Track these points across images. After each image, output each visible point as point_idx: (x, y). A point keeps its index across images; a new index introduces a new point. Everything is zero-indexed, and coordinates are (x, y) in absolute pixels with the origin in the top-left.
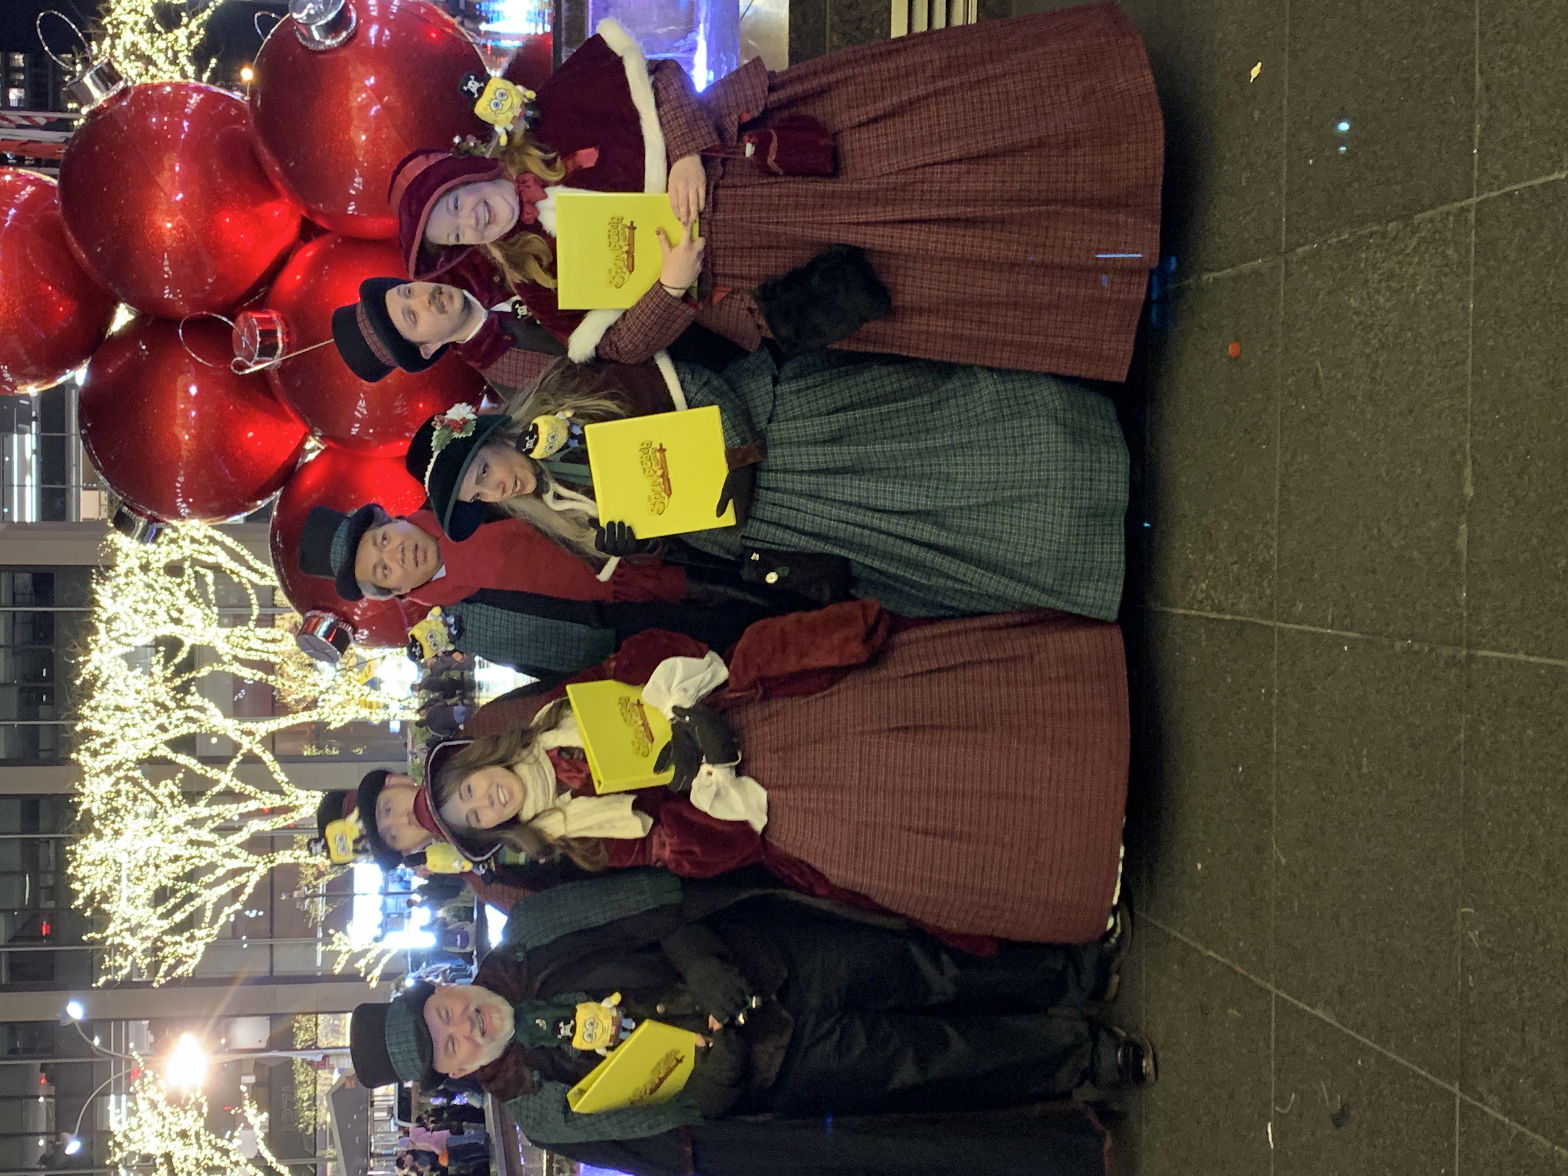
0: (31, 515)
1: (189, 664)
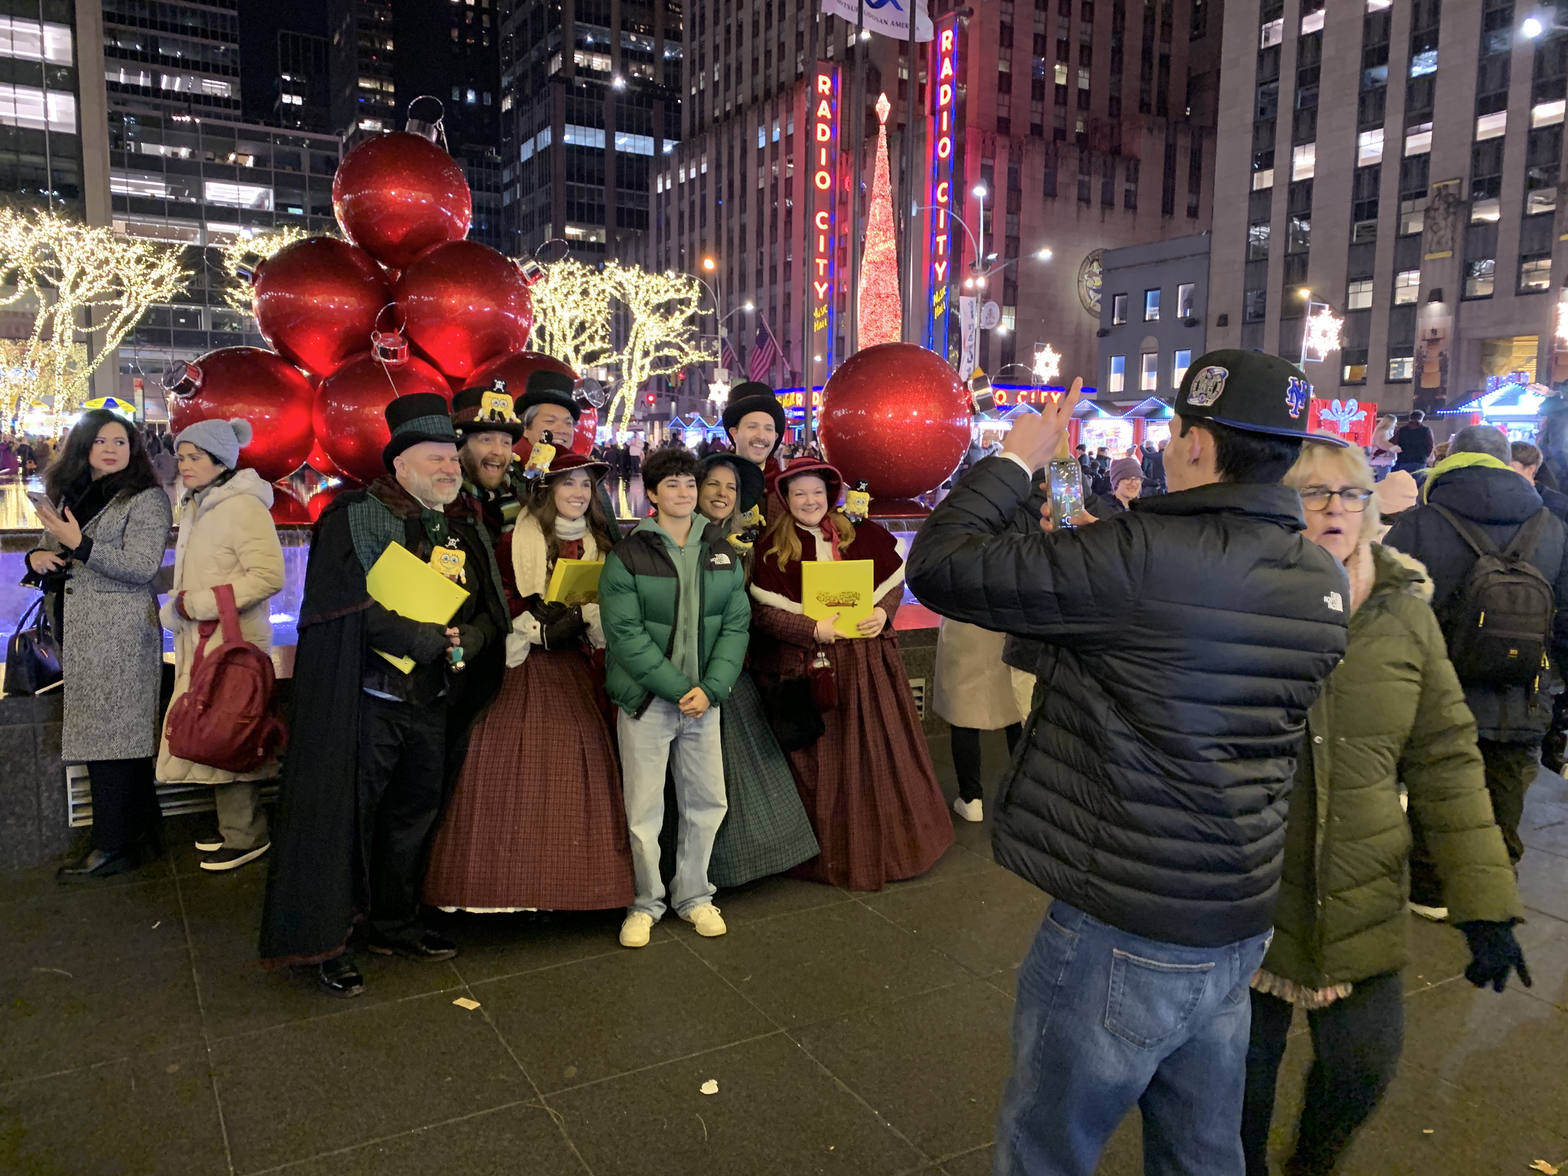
0: (115, 189)
1: (43, 284)
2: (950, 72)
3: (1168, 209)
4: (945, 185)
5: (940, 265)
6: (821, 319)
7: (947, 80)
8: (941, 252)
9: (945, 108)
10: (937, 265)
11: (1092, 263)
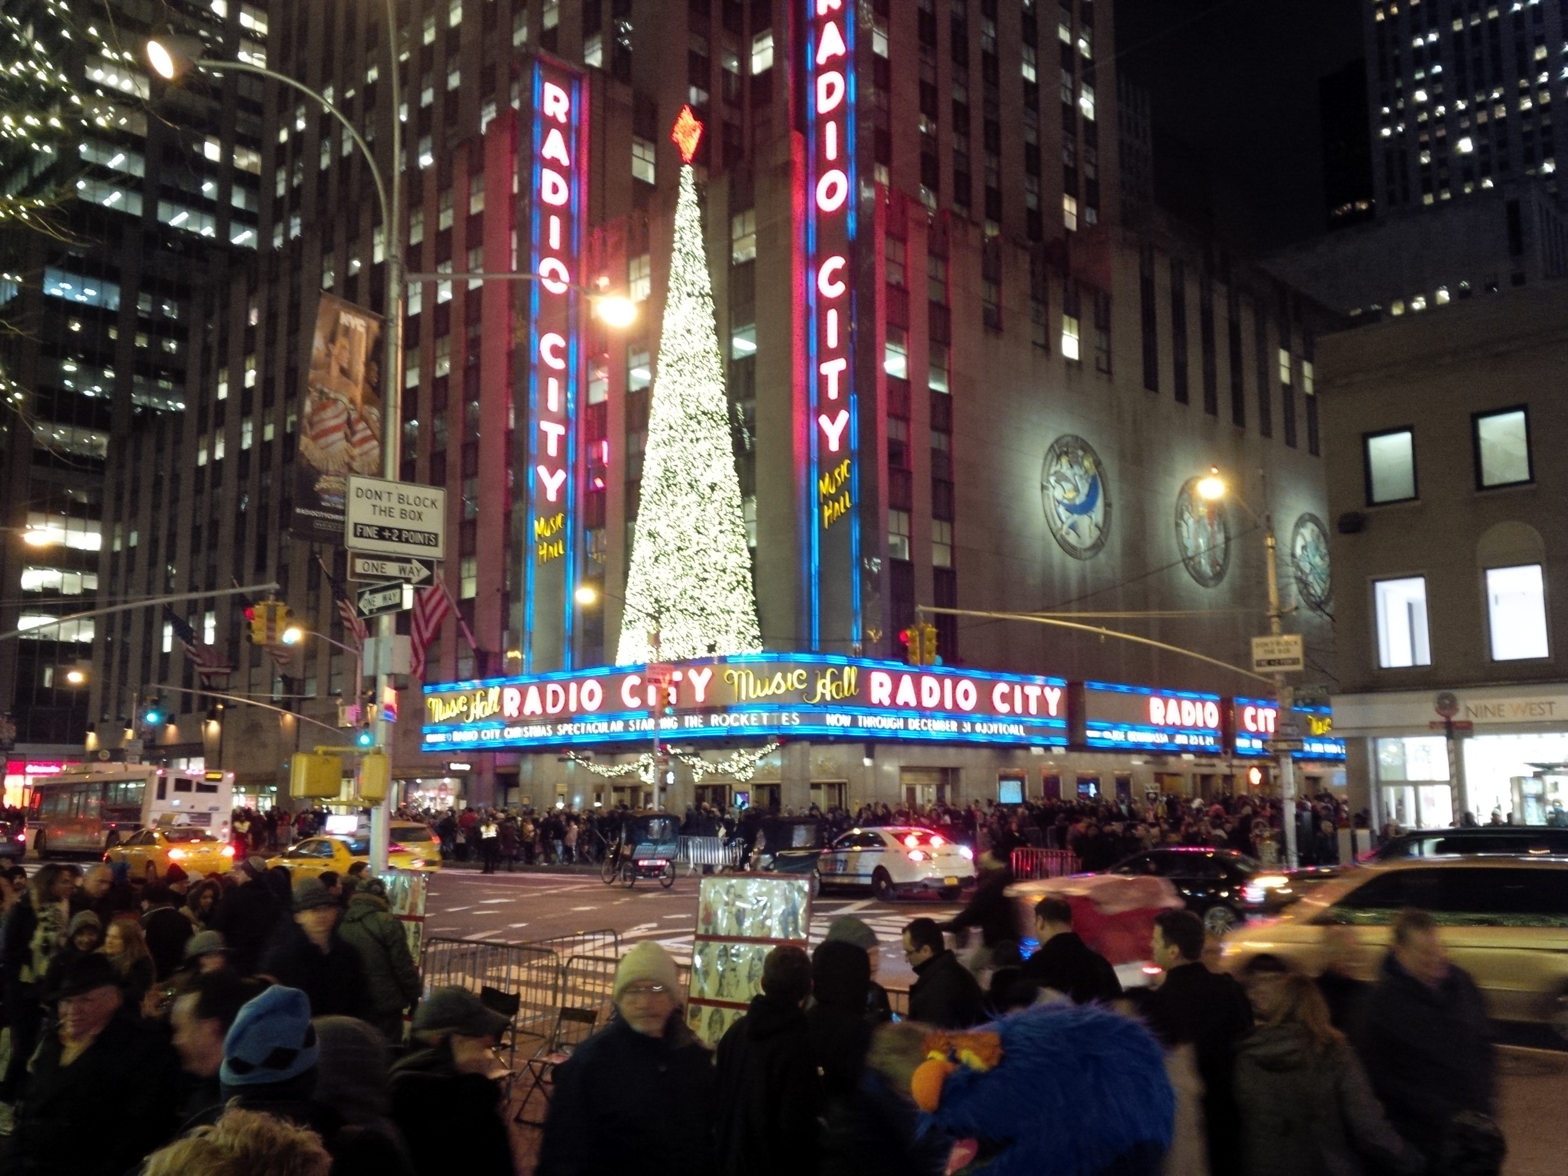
2: (839, 48)
3: (1151, 382)
4: (836, 262)
5: (833, 420)
6: (551, 541)
7: (834, 63)
8: (833, 392)
9: (831, 115)
10: (824, 420)
11: (1059, 458)
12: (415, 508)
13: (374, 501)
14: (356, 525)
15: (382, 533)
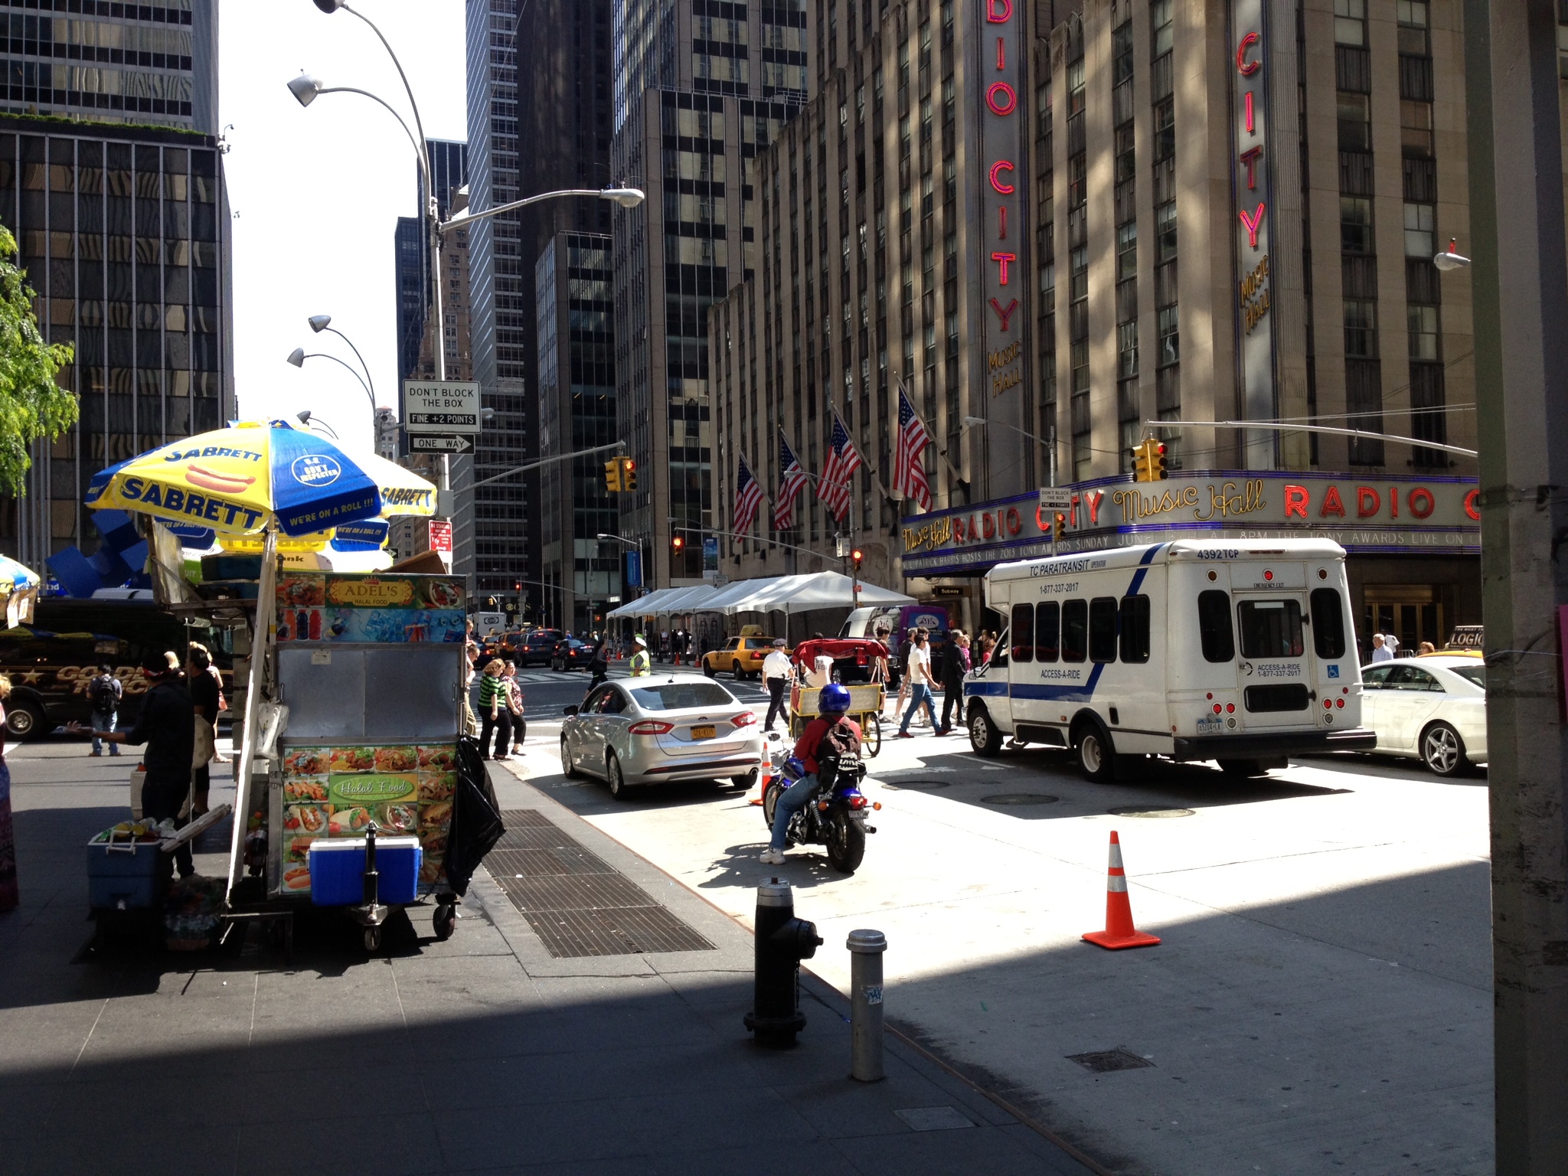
12: (456, 398)
13: (423, 396)
14: (411, 415)
15: (431, 419)
